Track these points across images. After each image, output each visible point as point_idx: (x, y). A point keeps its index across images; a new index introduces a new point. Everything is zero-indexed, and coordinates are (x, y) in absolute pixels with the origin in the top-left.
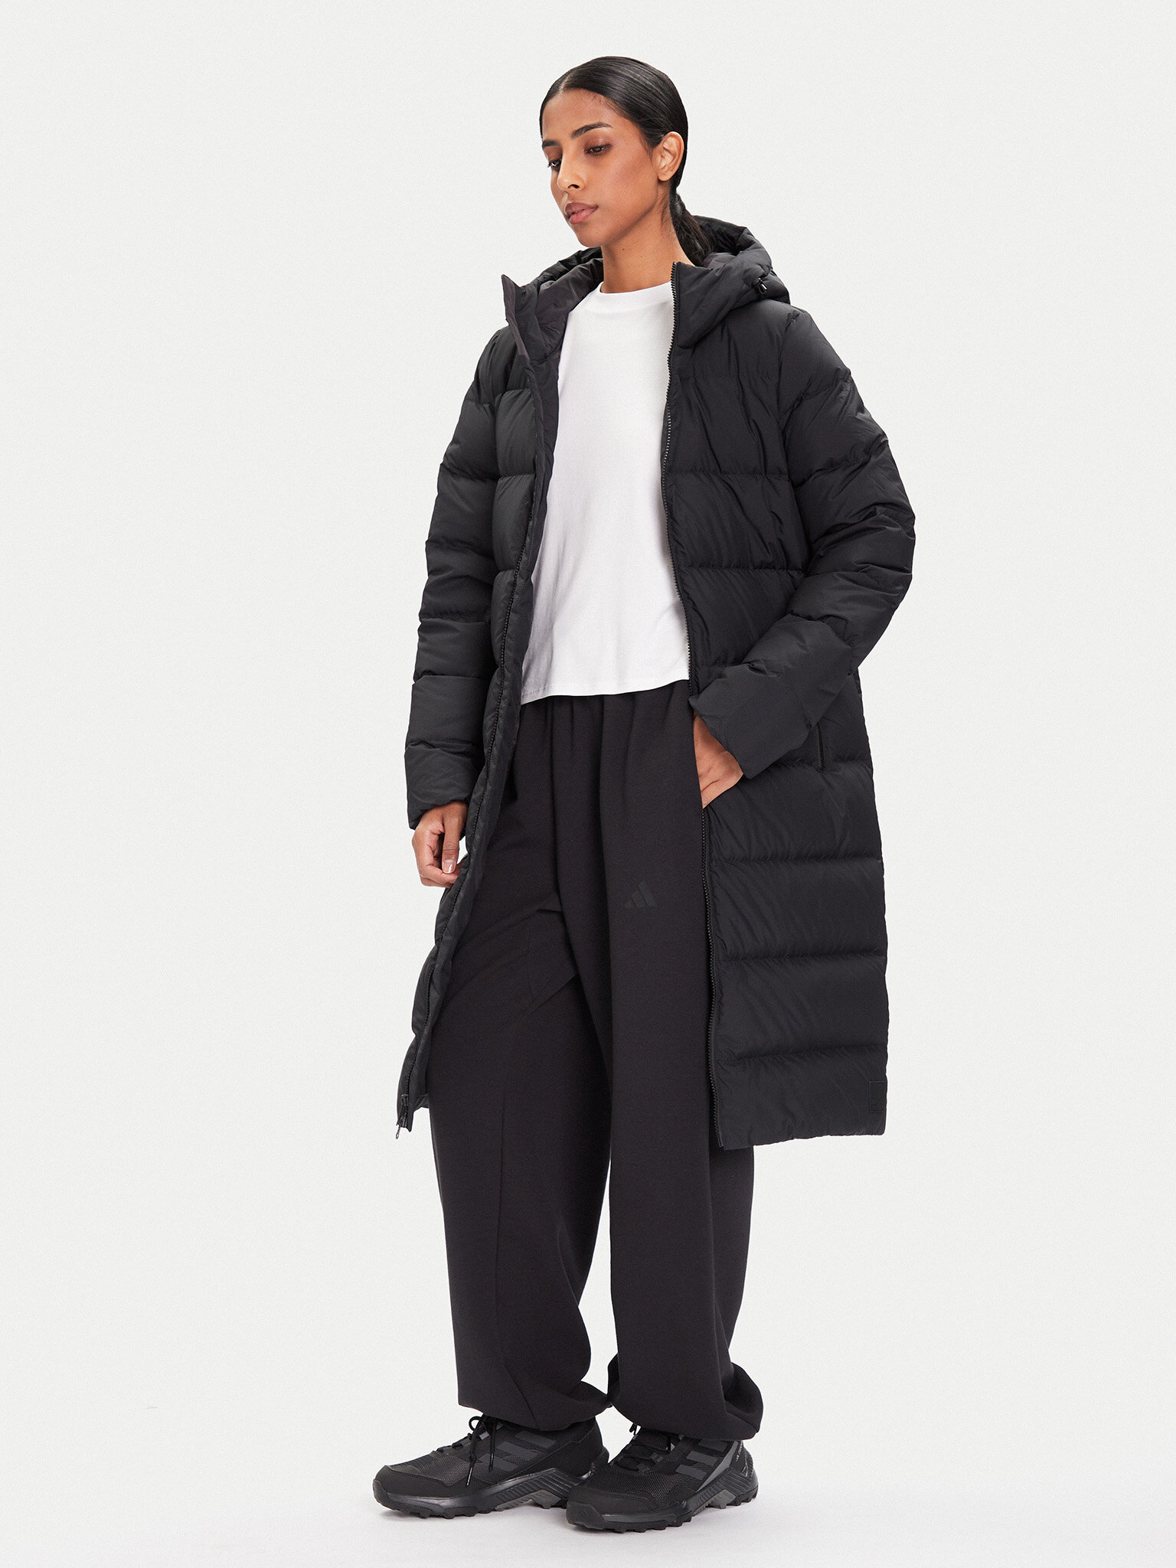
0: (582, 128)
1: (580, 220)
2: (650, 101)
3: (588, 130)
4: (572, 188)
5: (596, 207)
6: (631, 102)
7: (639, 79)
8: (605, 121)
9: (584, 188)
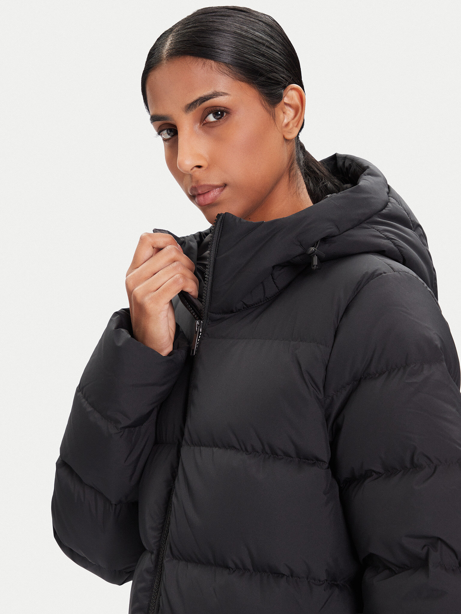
0: (196, 101)
1: (208, 202)
2: (263, 55)
3: (204, 101)
4: (195, 169)
5: (225, 185)
6: (244, 61)
7: (246, 31)
8: (220, 88)
9: (207, 168)
